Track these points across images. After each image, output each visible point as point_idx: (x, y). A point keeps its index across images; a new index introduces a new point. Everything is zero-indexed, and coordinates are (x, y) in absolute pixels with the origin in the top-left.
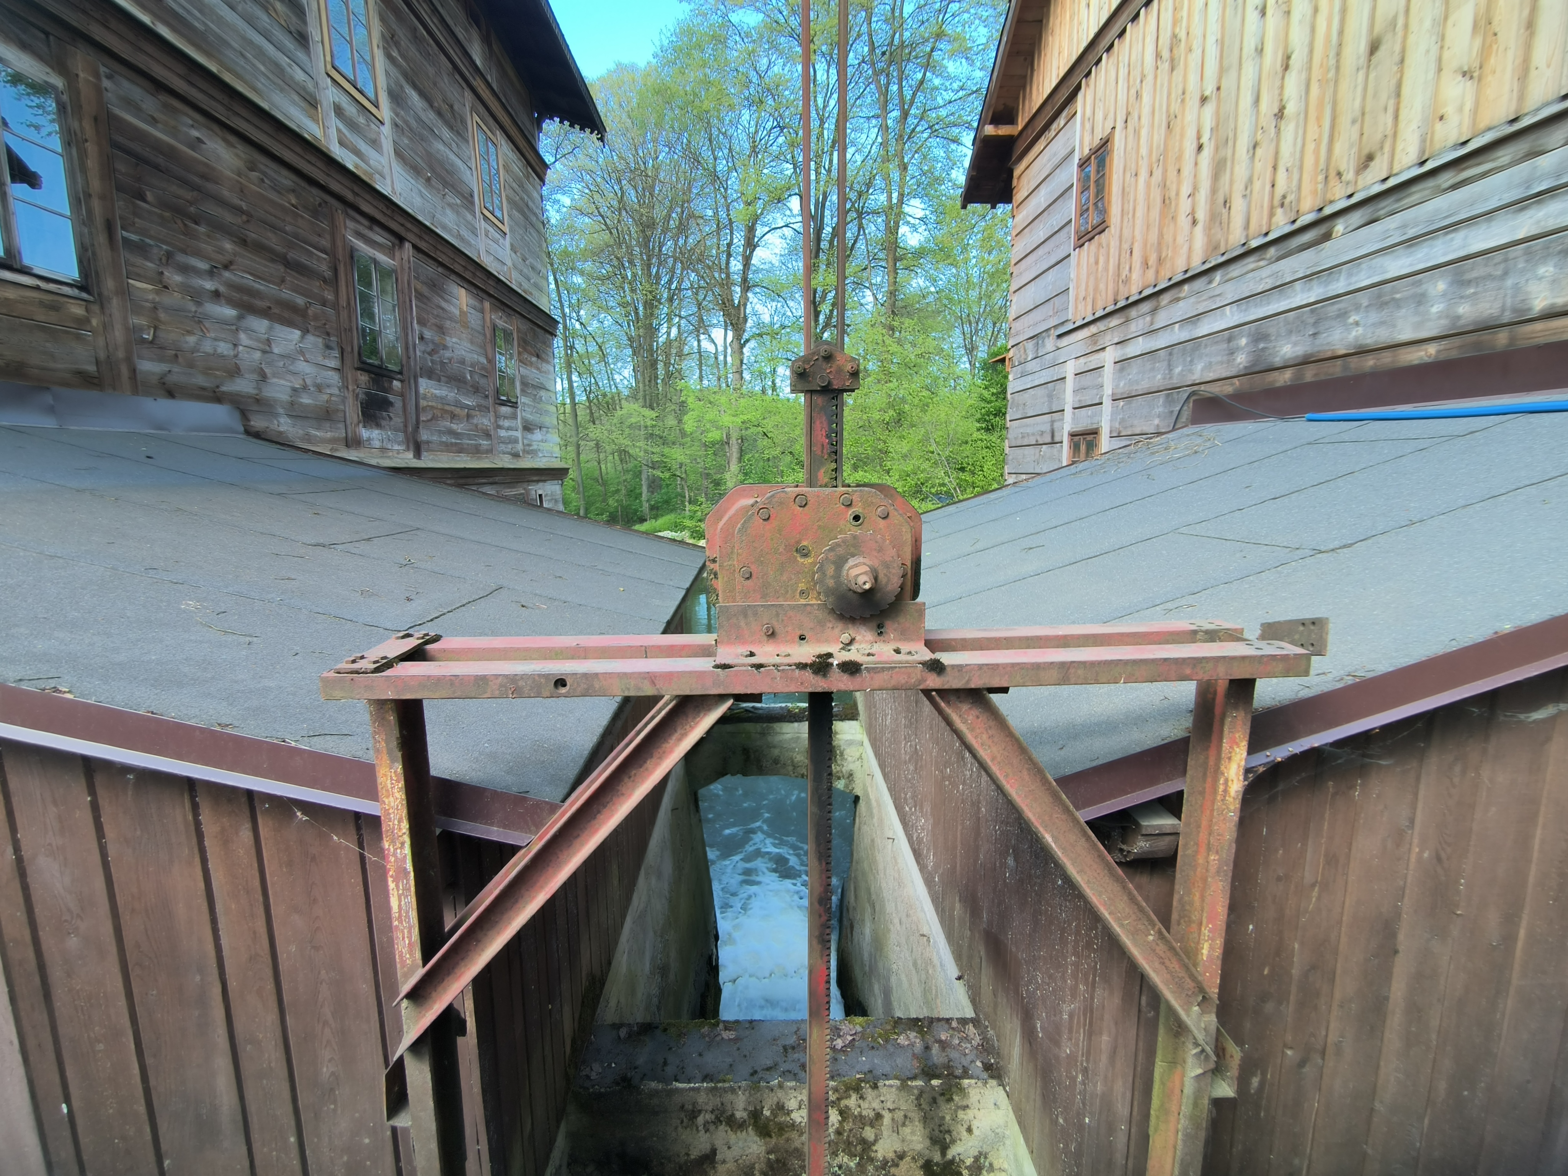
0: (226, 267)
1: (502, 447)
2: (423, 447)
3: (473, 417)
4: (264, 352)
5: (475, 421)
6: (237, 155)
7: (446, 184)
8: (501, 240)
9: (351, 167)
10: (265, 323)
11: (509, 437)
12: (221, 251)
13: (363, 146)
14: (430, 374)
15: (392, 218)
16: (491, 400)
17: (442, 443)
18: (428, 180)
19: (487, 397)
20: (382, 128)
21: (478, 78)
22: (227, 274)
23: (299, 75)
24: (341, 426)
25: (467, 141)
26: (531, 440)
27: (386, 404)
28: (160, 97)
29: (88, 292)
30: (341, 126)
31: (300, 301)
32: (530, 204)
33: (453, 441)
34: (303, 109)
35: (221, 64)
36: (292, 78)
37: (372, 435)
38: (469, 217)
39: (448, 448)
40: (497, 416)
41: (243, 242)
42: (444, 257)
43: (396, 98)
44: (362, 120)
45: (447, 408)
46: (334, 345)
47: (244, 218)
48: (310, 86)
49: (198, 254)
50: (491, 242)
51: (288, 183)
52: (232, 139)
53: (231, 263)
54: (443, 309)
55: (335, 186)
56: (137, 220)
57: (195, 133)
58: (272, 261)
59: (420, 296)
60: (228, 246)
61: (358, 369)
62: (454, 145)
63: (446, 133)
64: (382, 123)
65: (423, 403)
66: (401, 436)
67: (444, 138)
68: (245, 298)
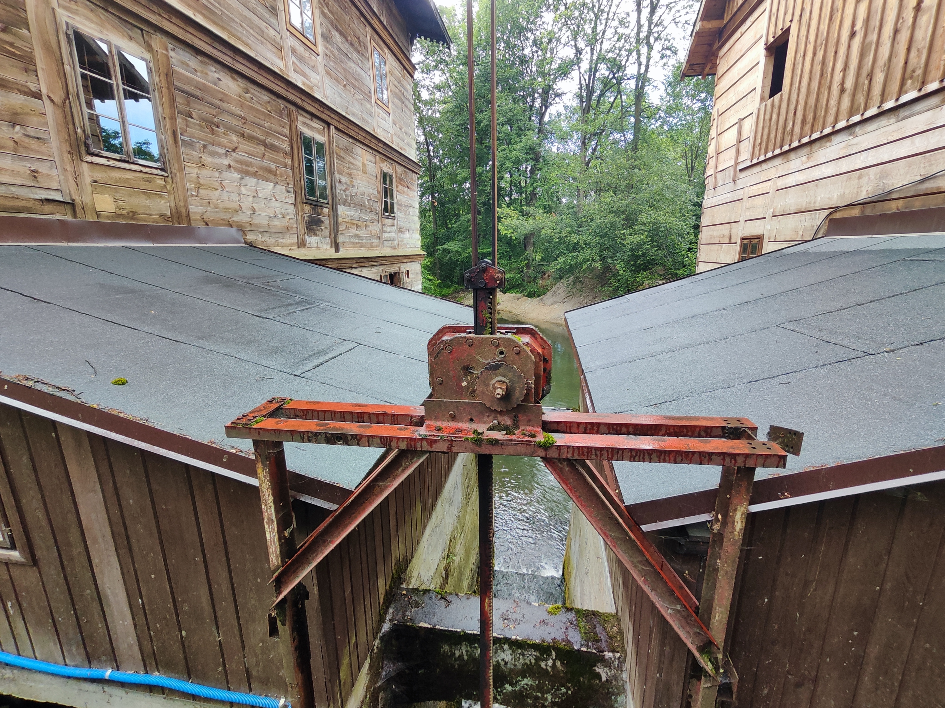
0: (234, 151)
1: (386, 243)
2: (341, 245)
3: (369, 226)
4: (254, 197)
5: (370, 229)
6: (239, 86)
7: (355, 87)
8: (387, 118)
9: (300, 85)
10: (255, 180)
11: (390, 237)
12: (231, 141)
13: (307, 71)
14: (345, 203)
15: (323, 112)
16: (380, 216)
17: (351, 242)
18: (345, 86)
19: (377, 214)
20: (318, 58)
21: (374, 18)
22: (234, 154)
23: (272, 32)
24: (295, 236)
25: (368, 59)
26: (403, 238)
27: (319, 222)
28: (198, 57)
29: (166, 172)
30: (295, 60)
31: (273, 166)
32: (405, 93)
33: (358, 241)
34: (274, 53)
35: (230, 33)
36: (268, 35)
37: (311, 240)
38: (368, 106)
39: (355, 246)
40: (383, 225)
41: (243, 135)
42: (353, 132)
43: (326, 38)
44: (307, 54)
45: (354, 222)
46: (291, 190)
47: (243, 121)
48: (278, 39)
49: (220, 145)
50: (381, 120)
51: (266, 98)
52: (236, 76)
53: (236, 148)
54: (352, 163)
55: (292, 97)
56: (188, 129)
57: (217, 75)
58: (258, 144)
59: (339, 157)
60: (235, 138)
61: (305, 203)
62: (360, 62)
63: (355, 56)
64: (318, 55)
65: (340, 220)
66: (328, 241)
67: (354, 59)
68: (244, 167)
